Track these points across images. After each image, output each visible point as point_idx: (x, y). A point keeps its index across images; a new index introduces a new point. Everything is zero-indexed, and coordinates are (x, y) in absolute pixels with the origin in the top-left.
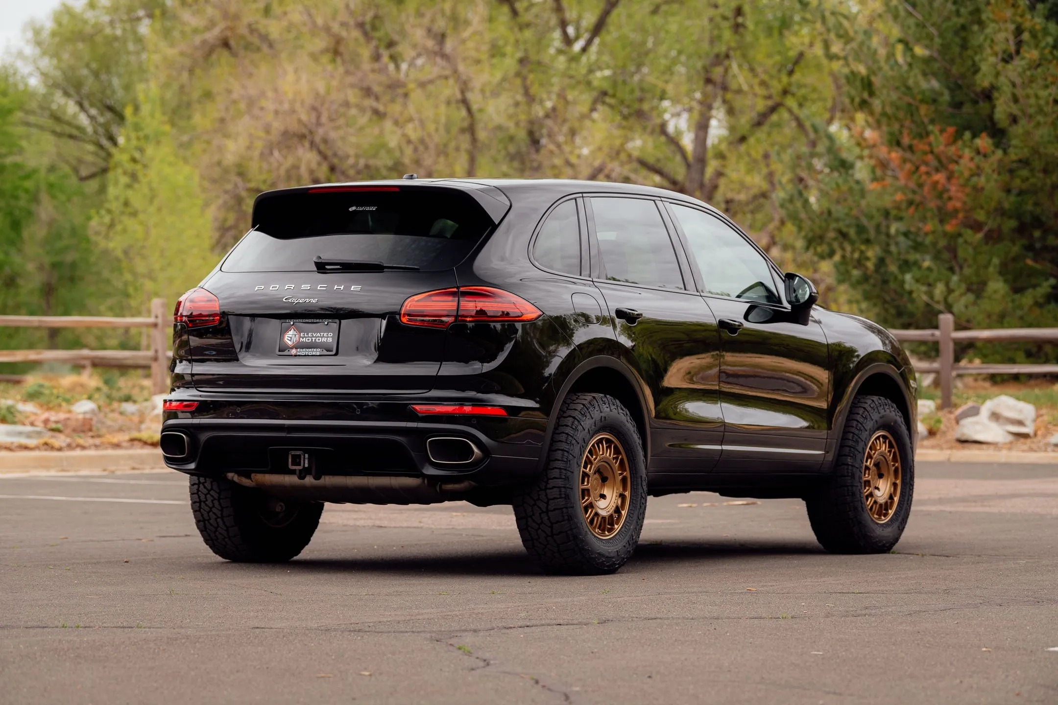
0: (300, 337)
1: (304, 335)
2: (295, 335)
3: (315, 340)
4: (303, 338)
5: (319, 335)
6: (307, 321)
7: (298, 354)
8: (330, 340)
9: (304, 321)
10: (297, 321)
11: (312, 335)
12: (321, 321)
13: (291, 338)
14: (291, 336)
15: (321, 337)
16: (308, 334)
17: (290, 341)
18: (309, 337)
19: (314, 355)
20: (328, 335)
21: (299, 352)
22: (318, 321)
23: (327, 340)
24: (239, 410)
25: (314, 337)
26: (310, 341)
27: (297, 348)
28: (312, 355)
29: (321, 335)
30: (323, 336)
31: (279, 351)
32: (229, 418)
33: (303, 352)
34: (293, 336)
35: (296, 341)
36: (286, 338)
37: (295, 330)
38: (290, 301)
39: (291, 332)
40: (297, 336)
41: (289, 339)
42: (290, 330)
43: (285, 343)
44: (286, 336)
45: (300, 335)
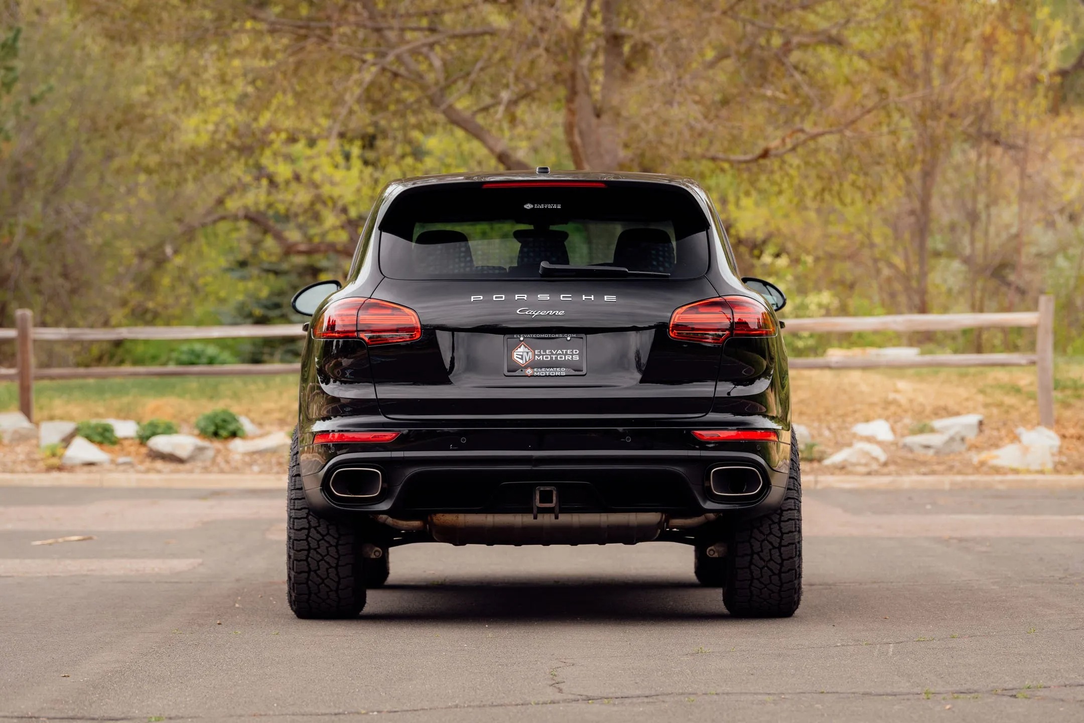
0: (535, 355)
1: (540, 352)
2: (527, 353)
3: (556, 358)
4: (539, 356)
5: (560, 352)
6: (543, 336)
7: (535, 374)
8: (576, 358)
9: (538, 336)
10: (529, 336)
11: (551, 352)
12: (561, 335)
13: (522, 356)
14: (521, 354)
15: (563, 354)
16: (545, 352)
17: (522, 359)
18: (546, 354)
19: (558, 376)
20: (572, 352)
21: (537, 372)
22: (557, 336)
23: (572, 358)
24: (464, 440)
25: (554, 355)
26: (549, 359)
27: (532, 368)
28: (555, 376)
29: (563, 352)
30: (566, 354)
31: (508, 371)
32: (450, 450)
33: (543, 372)
34: (525, 354)
35: (529, 359)
36: (515, 356)
37: (526, 347)
38: (527, 313)
39: (522, 349)
40: (530, 354)
41: (520, 357)
42: (520, 347)
43: (515, 362)
44: (515, 353)
45: (535, 352)
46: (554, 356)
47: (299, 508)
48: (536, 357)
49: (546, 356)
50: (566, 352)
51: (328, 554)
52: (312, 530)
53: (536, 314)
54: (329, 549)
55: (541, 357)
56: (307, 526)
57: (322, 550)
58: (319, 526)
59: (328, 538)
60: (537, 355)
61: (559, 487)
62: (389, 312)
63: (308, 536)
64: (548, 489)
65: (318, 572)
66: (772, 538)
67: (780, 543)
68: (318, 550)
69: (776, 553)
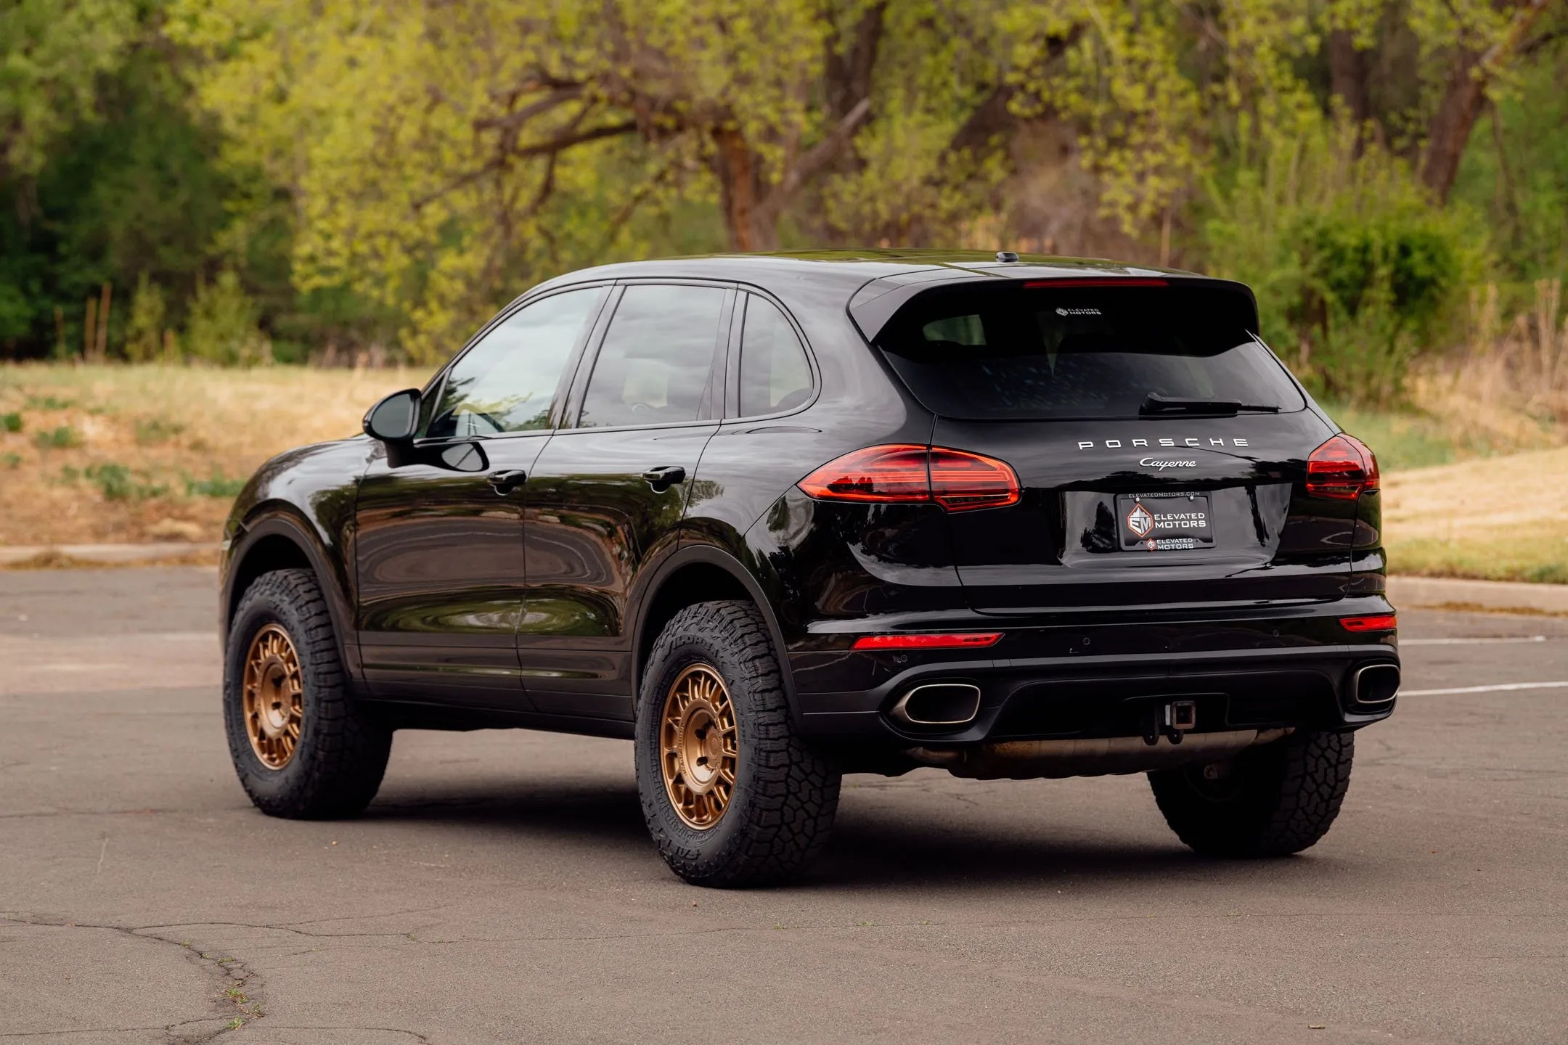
0: (1154, 521)
1: (1160, 517)
2: (1145, 518)
3: (1180, 525)
4: (1159, 522)
5: (1183, 516)
6: (1161, 495)
7: (1159, 547)
8: (1203, 524)
9: (1157, 495)
10: (1145, 495)
11: (1173, 516)
12: (1182, 494)
13: (1139, 522)
14: (1138, 520)
15: (1187, 520)
16: (1165, 516)
17: (1139, 527)
18: (1168, 520)
19: (1185, 549)
20: (1197, 516)
21: (1160, 545)
22: (1178, 494)
23: (1198, 524)
24: (1087, 641)
25: (1176, 520)
26: (1172, 526)
27: (1155, 539)
28: (1182, 549)
29: (1186, 516)
30: (1191, 519)
31: (1127, 544)
32: (1068, 655)
33: (1166, 544)
34: (1143, 520)
35: (1149, 528)
36: (1131, 523)
37: (1143, 511)
38: (1152, 464)
39: (1137, 514)
40: (1148, 519)
41: (1137, 524)
42: (1135, 511)
43: (1131, 531)
44: (1131, 520)
45: (1153, 518)
46: (1177, 523)
47: (776, 736)
48: (1156, 524)
49: (1166, 524)
50: (1190, 516)
51: (810, 800)
52: (794, 767)
53: (1164, 466)
54: (813, 792)
55: (1162, 523)
56: (787, 762)
57: (803, 796)
58: (802, 761)
59: (813, 778)
60: (1158, 521)
61: (1199, 701)
62: (968, 464)
63: (788, 775)
64: (1186, 704)
65: (792, 825)
66: (1329, 753)
67: (1338, 760)
68: (799, 795)
69: (1331, 772)
